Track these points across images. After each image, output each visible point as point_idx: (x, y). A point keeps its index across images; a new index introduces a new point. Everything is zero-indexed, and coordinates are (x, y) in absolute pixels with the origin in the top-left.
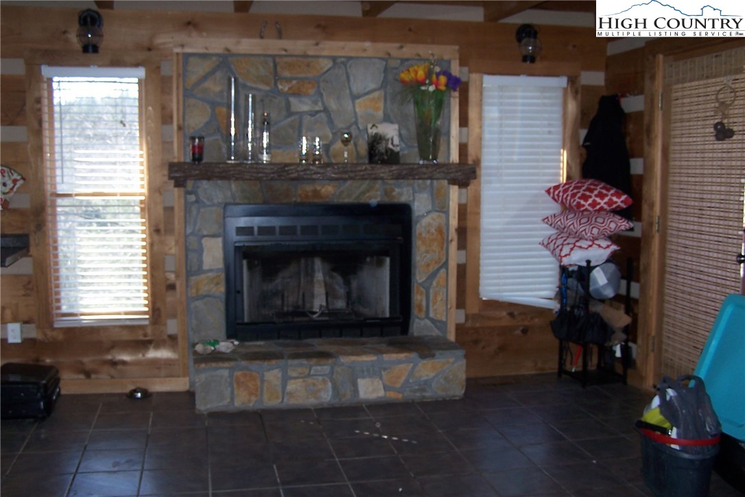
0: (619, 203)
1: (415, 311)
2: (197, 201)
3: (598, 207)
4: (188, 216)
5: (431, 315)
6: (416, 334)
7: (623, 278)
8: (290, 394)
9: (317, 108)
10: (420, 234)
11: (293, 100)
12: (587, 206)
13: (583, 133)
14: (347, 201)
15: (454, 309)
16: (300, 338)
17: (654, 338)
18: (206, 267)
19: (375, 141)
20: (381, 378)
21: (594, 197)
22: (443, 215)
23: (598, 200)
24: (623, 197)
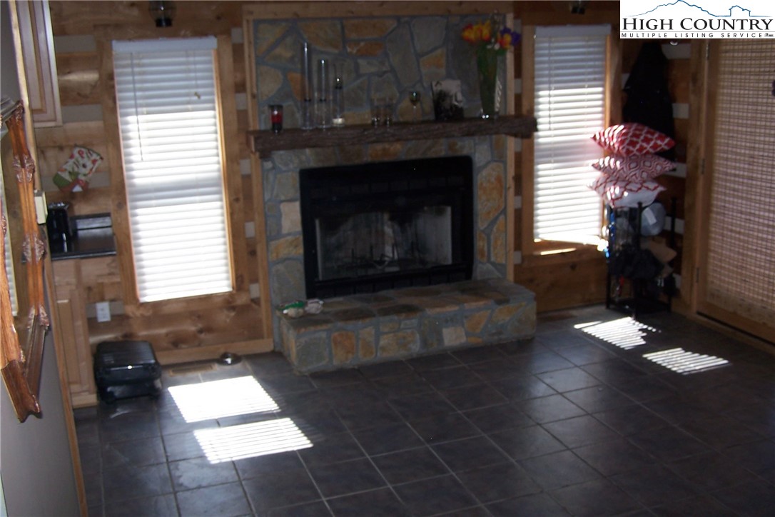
0: (663, 146)
1: (477, 257)
2: (274, 168)
3: (644, 151)
4: (265, 182)
5: (493, 259)
6: (479, 278)
7: (668, 215)
8: (383, 349)
9: (384, 69)
10: (482, 184)
11: (362, 62)
12: (635, 152)
13: (625, 77)
14: (414, 157)
15: (512, 251)
16: (374, 291)
17: (698, 269)
18: (285, 230)
19: (441, 98)
20: (463, 326)
21: (640, 143)
22: (501, 165)
23: (645, 145)
24: (667, 140)
